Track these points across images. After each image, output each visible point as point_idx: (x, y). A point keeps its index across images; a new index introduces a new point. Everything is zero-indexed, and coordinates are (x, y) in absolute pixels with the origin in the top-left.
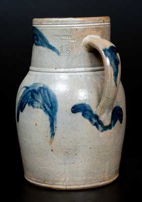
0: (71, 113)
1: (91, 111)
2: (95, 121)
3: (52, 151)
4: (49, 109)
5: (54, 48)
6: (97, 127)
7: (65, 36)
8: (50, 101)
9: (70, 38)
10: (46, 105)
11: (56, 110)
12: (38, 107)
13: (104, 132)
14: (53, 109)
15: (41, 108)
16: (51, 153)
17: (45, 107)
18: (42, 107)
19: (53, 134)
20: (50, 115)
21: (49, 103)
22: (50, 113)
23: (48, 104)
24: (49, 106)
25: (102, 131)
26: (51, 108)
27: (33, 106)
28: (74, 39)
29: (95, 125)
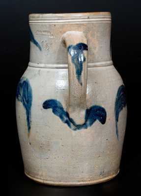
0: (42, 108)
1: (62, 108)
2: (66, 118)
3: (30, 144)
4: (26, 103)
6: (69, 125)
7: (45, 31)
8: (27, 94)
9: (49, 34)
13: (78, 131)
14: (29, 103)
16: (30, 146)
18: (22, 100)
19: (29, 128)
21: (27, 97)
22: (27, 107)
24: (26, 100)
25: (75, 130)
28: (52, 35)
29: (66, 122)
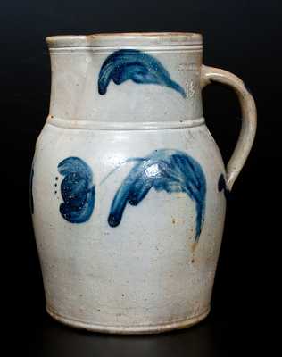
3: (193, 261)
4: (195, 191)
5: (178, 85)
8: (195, 175)
10: (191, 185)
11: (205, 191)
12: (177, 191)
14: (202, 189)
15: (184, 191)
16: (191, 265)
17: (189, 188)
18: (185, 188)
19: (199, 232)
20: (197, 201)
21: (195, 179)
22: (198, 197)
23: (193, 182)
24: (195, 185)
26: (199, 188)
27: (168, 191)
